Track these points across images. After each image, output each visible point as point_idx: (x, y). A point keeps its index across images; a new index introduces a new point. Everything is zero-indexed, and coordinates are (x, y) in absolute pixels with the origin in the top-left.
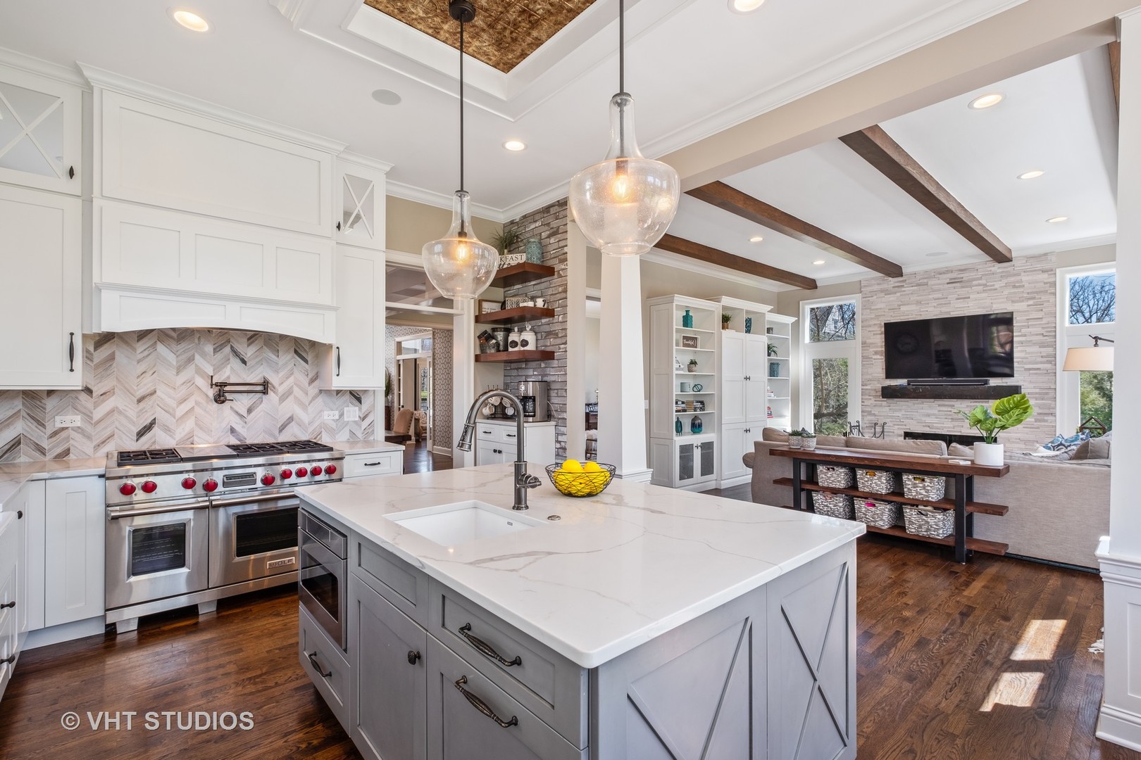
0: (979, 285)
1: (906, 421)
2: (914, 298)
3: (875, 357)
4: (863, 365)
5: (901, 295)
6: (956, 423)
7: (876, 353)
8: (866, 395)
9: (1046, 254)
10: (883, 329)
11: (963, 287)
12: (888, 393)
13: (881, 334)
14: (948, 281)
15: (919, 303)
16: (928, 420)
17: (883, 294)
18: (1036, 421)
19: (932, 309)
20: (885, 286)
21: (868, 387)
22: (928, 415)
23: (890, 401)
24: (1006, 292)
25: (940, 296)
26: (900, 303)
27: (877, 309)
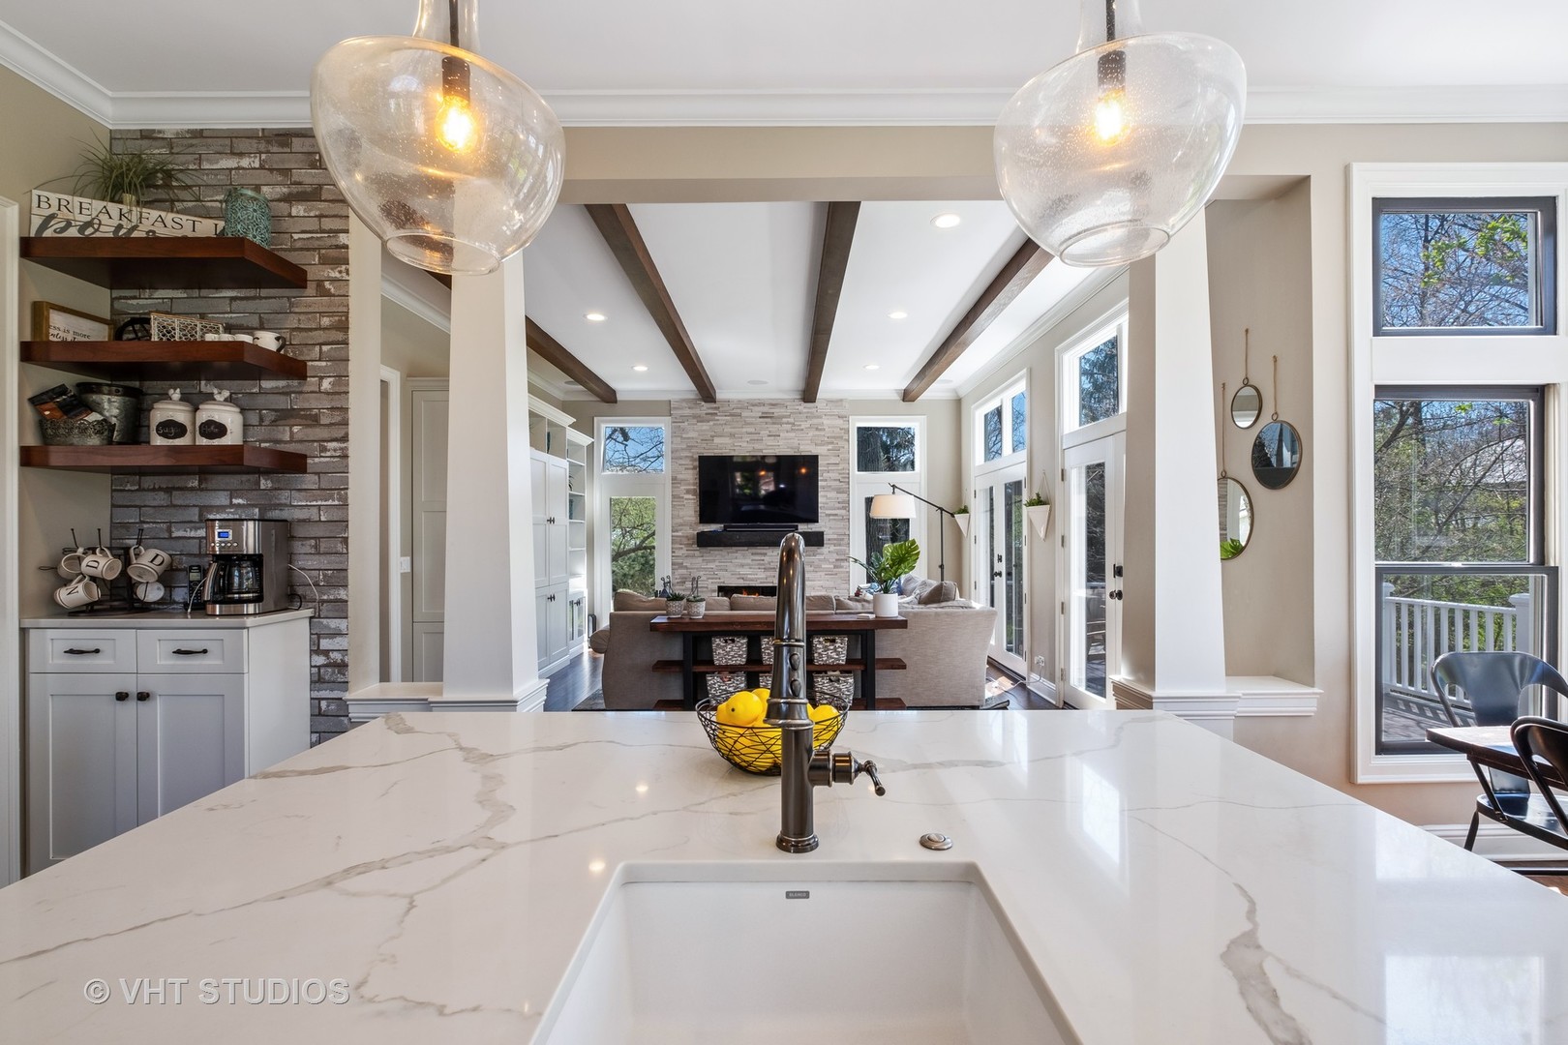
0: (788, 423)
1: (720, 573)
2: (728, 429)
3: (687, 496)
4: (673, 506)
5: (714, 424)
6: (768, 574)
7: (688, 492)
8: (676, 543)
9: (841, 400)
10: (697, 463)
11: (774, 423)
12: (704, 541)
13: (694, 468)
14: (760, 414)
15: (732, 435)
16: (743, 571)
17: (695, 421)
18: (835, 567)
19: (745, 444)
20: (697, 411)
21: (680, 534)
22: (742, 566)
23: (704, 550)
24: (810, 434)
25: (753, 430)
26: (713, 433)
27: (689, 438)
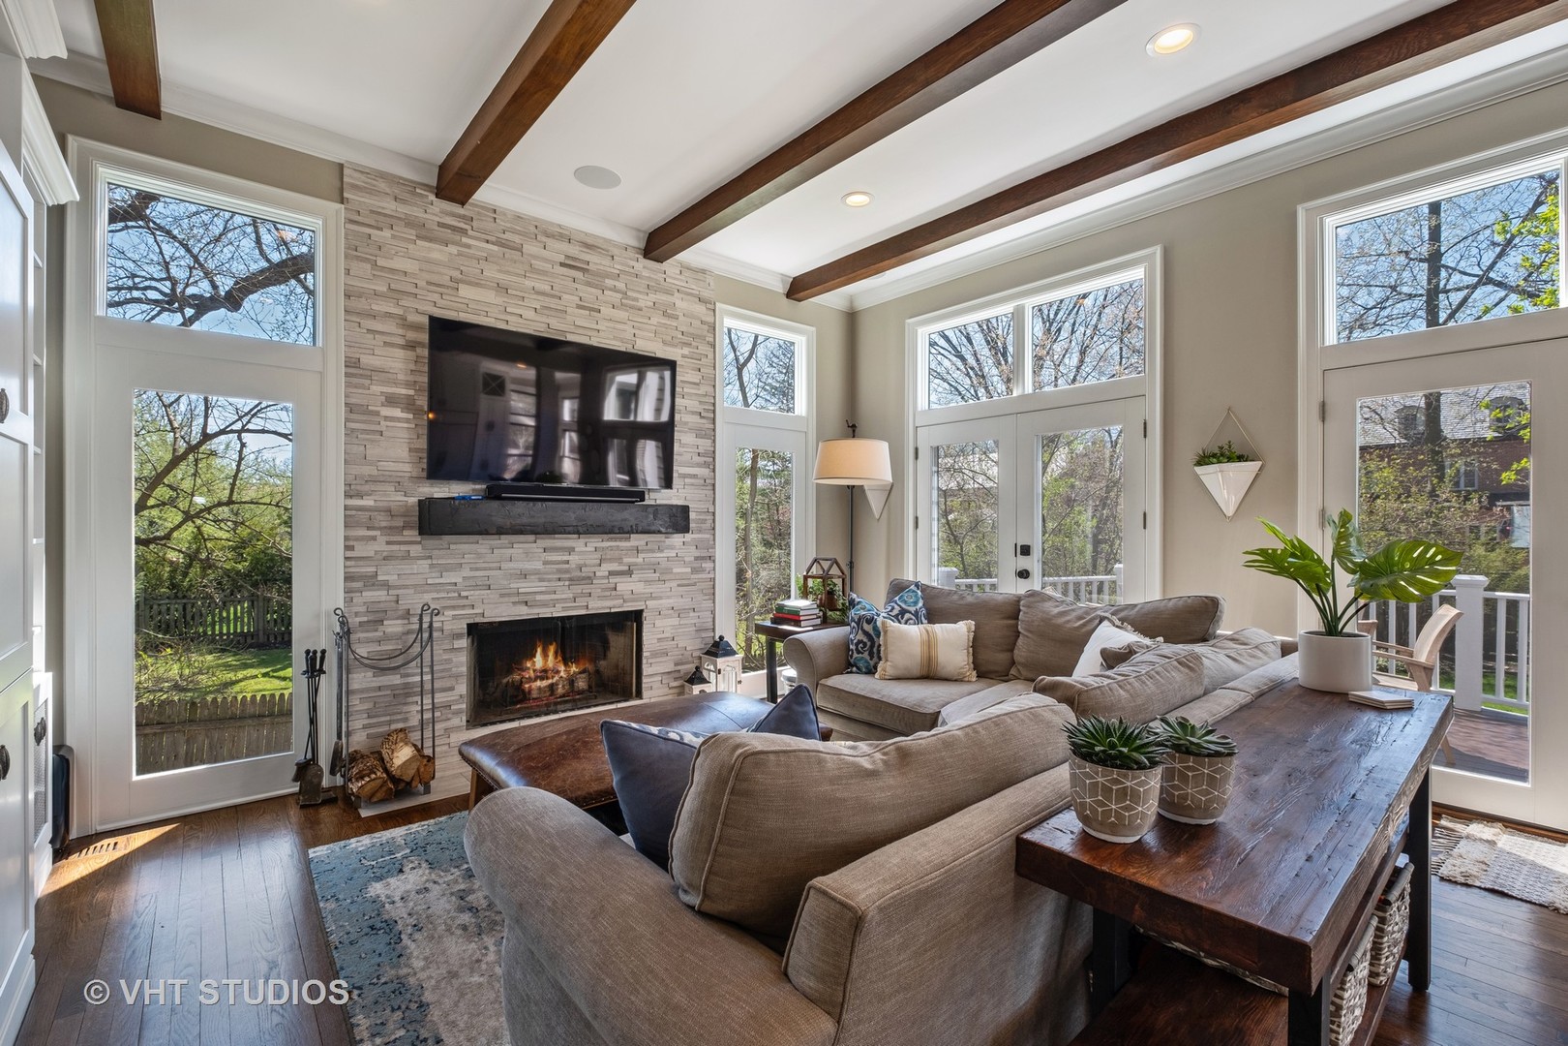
0: (614, 289)
1: (475, 595)
2: (491, 272)
3: (386, 411)
4: (350, 433)
5: (460, 254)
6: (577, 589)
7: (391, 401)
8: (359, 525)
9: (703, 271)
10: (425, 337)
11: (589, 284)
12: (432, 521)
13: (411, 346)
14: (562, 259)
15: (502, 289)
16: (525, 587)
17: (411, 233)
19: (530, 314)
20: (416, 212)
21: (368, 502)
22: (524, 575)
23: (432, 542)
24: (654, 321)
25: (547, 288)
26: (456, 274)
27: (392, 271)
